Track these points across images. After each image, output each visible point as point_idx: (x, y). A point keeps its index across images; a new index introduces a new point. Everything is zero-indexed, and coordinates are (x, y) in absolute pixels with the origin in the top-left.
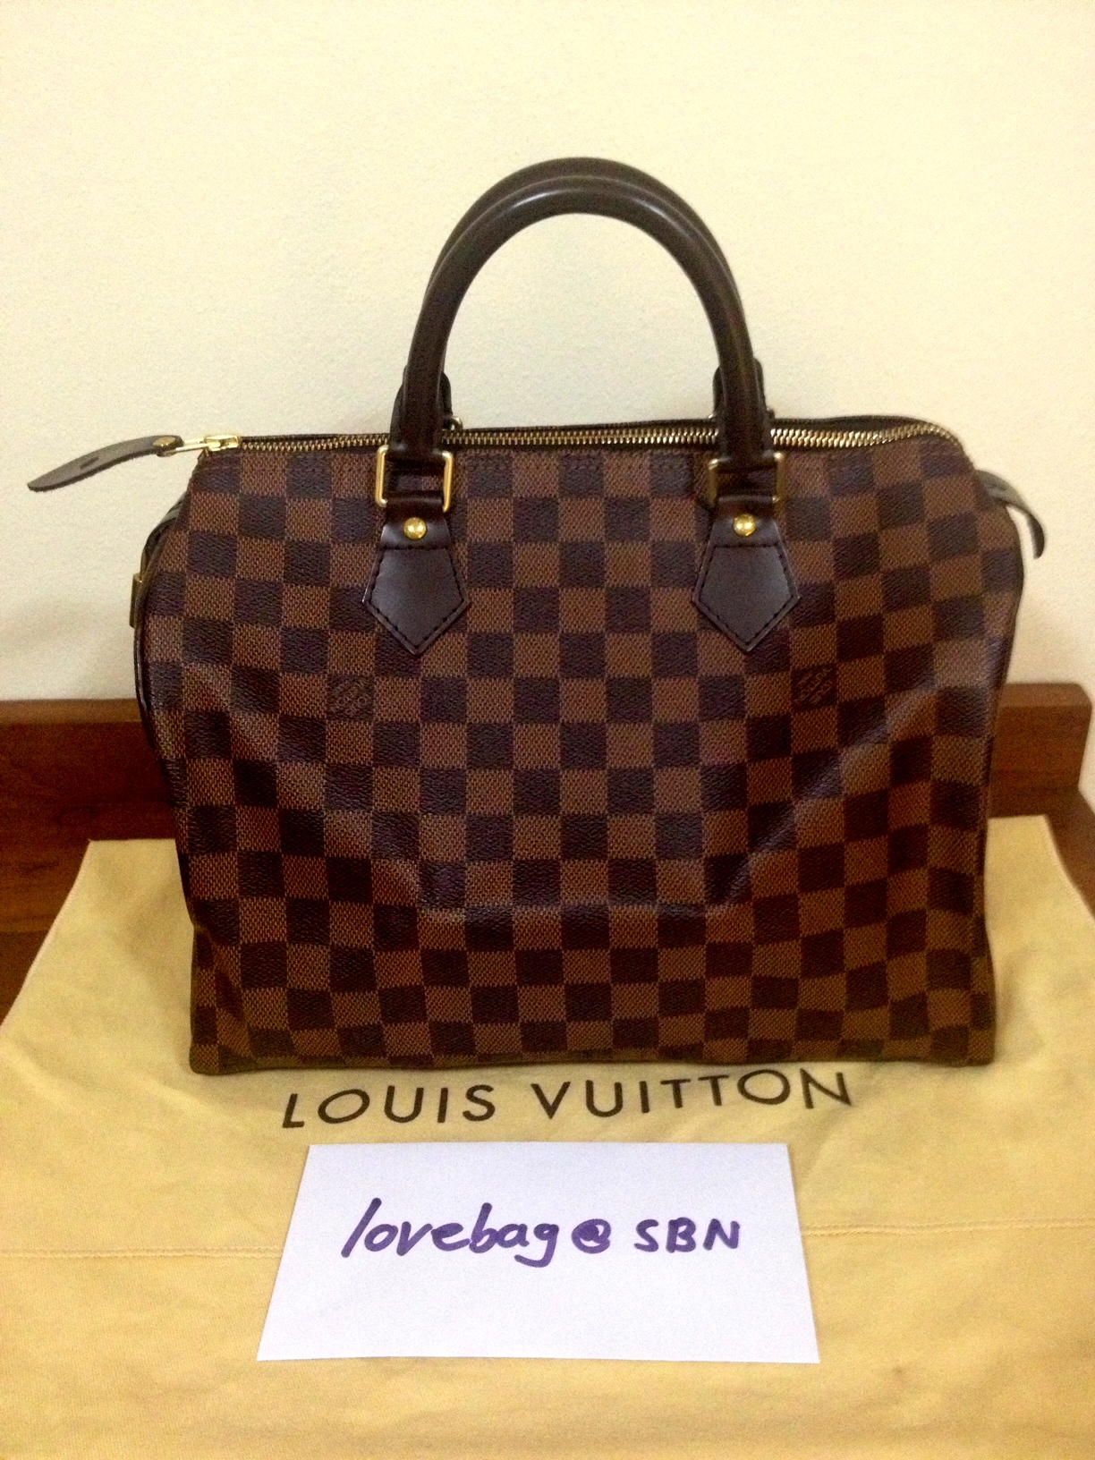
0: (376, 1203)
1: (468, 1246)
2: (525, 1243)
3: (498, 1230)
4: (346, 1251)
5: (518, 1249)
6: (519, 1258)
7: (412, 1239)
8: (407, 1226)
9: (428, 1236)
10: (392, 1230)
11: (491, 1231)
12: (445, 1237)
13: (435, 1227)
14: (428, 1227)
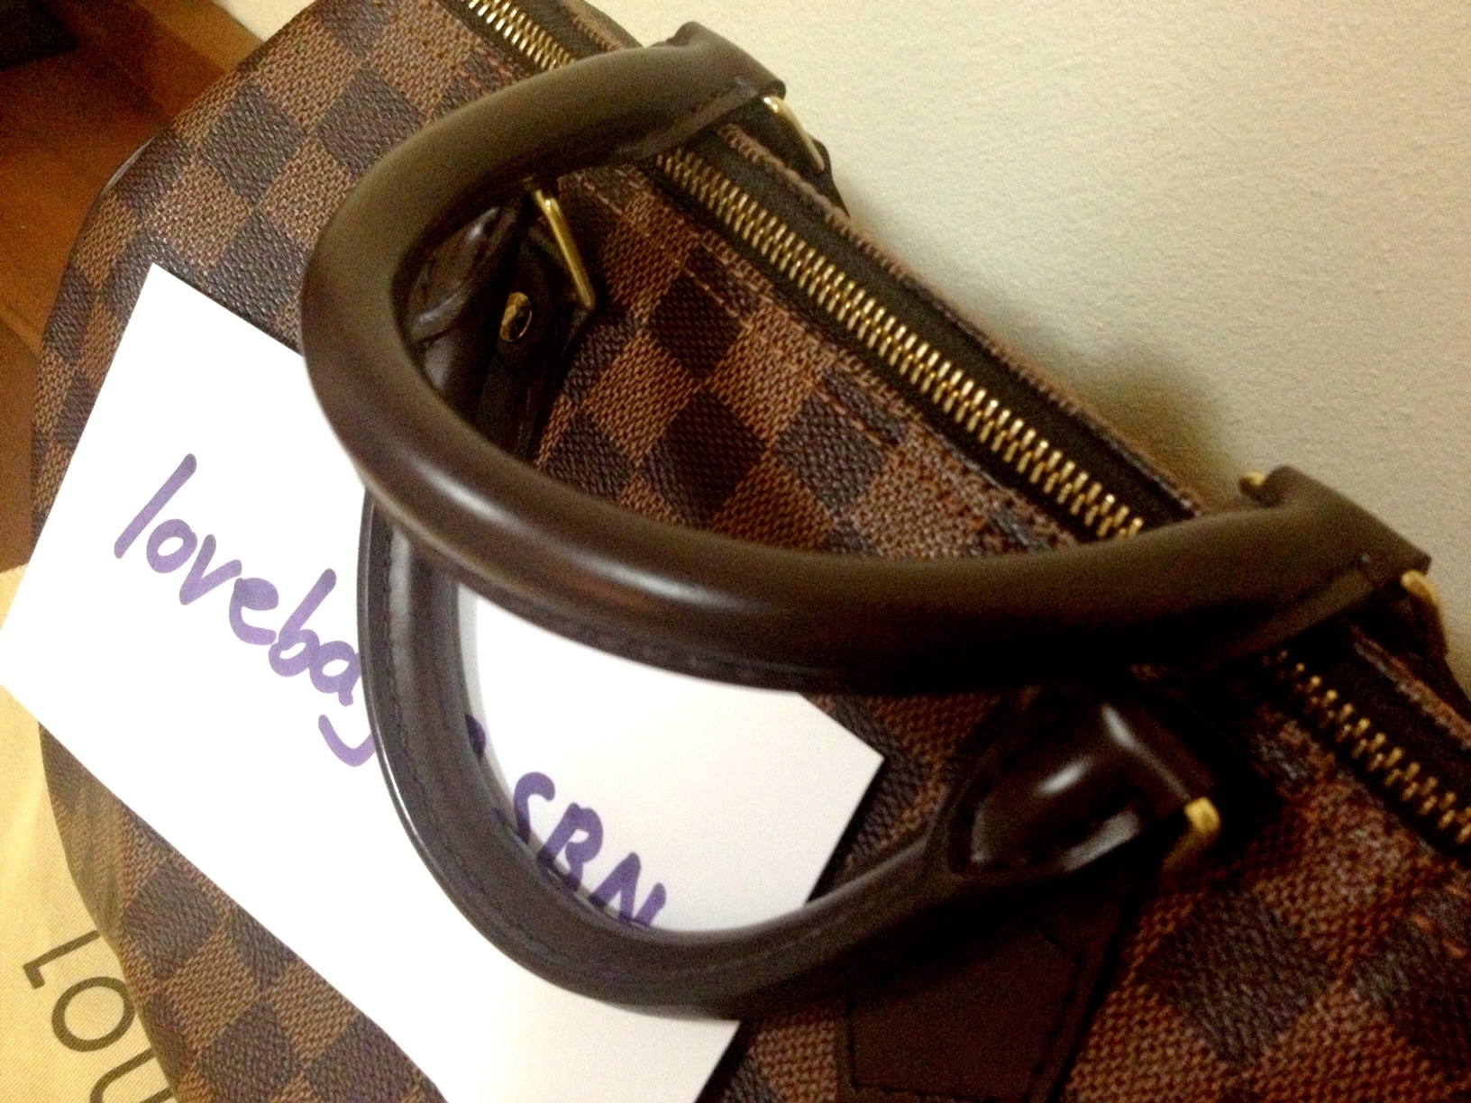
0: (189, 465)
1: (267, 648)
2: (346, 699)
3: (322, 642)
4: (121, 547)
5: (329, 703)
6: (324, 724)
7: (206, 577)
8: (210, 543)
9: (227, 588)
10: (189, 538)
11: (311, 637)
12: (246, 606)
13: (245, 575)
14: (235, 567)
